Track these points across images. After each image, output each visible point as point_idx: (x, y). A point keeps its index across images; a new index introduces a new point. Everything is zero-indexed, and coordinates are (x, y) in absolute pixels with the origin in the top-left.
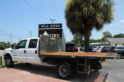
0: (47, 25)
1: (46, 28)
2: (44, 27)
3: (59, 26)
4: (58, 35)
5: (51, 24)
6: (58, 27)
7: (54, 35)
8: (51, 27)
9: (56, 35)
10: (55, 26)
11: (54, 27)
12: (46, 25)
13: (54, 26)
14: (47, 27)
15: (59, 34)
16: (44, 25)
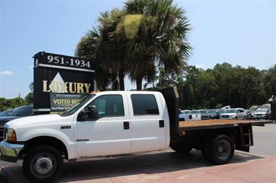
0: (63, 59)
1: (60, 64)
2: (54, 60)
3: (89, 66)
4: (86, 85)
5: (72, 58)
6: (86, 67)
7: (78, 84)
8: (72, 64)
9: (82, 85)
10: (81, 64)
11: (79, 67)
12: (60, 56)
13: (79, 63)
14: (63, 63)
15: (88, 83)
16: (54, 55)
